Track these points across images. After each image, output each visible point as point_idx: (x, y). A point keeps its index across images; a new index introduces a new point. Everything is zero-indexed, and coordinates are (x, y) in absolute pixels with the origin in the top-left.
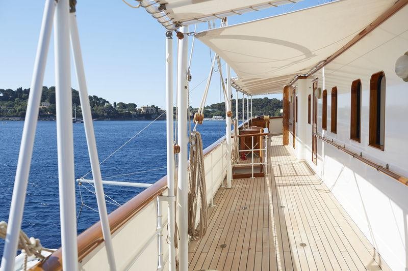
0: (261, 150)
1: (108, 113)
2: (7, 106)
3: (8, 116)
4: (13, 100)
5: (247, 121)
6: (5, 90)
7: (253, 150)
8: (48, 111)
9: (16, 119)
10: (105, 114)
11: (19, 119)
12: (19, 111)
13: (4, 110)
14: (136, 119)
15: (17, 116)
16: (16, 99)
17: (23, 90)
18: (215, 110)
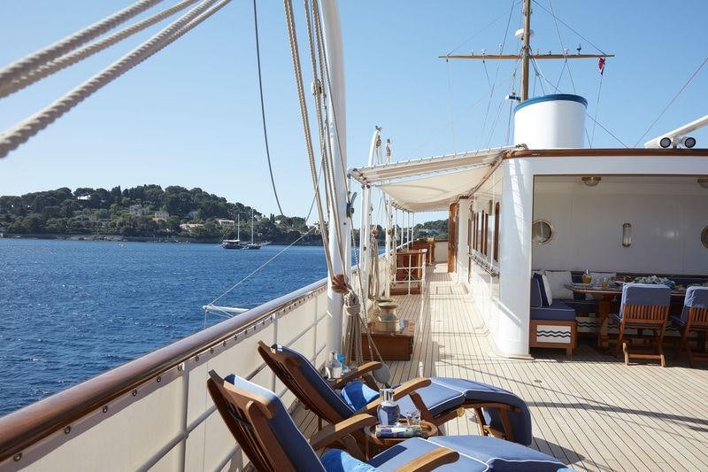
0: (419, 267)
1: (264, 232)
2: (99, 216)
3: (103, 233)
4: (107, 206)
5: (407, 243)
6: (95, 189)
7: (410, 268)
8: (168, 227)
9: (116, 238)
10: (259, 235)
11: (120, 238)
12: (121, 224)
13: (95, 224)
14: (308, 243)
15: (117, 234)
16: (113, 205)
17: (122, 190)
18: (437, 231)
